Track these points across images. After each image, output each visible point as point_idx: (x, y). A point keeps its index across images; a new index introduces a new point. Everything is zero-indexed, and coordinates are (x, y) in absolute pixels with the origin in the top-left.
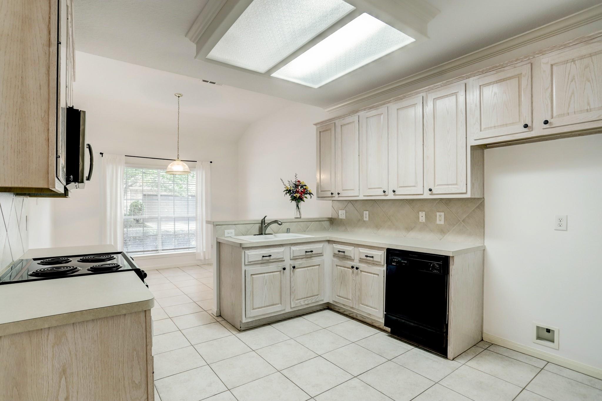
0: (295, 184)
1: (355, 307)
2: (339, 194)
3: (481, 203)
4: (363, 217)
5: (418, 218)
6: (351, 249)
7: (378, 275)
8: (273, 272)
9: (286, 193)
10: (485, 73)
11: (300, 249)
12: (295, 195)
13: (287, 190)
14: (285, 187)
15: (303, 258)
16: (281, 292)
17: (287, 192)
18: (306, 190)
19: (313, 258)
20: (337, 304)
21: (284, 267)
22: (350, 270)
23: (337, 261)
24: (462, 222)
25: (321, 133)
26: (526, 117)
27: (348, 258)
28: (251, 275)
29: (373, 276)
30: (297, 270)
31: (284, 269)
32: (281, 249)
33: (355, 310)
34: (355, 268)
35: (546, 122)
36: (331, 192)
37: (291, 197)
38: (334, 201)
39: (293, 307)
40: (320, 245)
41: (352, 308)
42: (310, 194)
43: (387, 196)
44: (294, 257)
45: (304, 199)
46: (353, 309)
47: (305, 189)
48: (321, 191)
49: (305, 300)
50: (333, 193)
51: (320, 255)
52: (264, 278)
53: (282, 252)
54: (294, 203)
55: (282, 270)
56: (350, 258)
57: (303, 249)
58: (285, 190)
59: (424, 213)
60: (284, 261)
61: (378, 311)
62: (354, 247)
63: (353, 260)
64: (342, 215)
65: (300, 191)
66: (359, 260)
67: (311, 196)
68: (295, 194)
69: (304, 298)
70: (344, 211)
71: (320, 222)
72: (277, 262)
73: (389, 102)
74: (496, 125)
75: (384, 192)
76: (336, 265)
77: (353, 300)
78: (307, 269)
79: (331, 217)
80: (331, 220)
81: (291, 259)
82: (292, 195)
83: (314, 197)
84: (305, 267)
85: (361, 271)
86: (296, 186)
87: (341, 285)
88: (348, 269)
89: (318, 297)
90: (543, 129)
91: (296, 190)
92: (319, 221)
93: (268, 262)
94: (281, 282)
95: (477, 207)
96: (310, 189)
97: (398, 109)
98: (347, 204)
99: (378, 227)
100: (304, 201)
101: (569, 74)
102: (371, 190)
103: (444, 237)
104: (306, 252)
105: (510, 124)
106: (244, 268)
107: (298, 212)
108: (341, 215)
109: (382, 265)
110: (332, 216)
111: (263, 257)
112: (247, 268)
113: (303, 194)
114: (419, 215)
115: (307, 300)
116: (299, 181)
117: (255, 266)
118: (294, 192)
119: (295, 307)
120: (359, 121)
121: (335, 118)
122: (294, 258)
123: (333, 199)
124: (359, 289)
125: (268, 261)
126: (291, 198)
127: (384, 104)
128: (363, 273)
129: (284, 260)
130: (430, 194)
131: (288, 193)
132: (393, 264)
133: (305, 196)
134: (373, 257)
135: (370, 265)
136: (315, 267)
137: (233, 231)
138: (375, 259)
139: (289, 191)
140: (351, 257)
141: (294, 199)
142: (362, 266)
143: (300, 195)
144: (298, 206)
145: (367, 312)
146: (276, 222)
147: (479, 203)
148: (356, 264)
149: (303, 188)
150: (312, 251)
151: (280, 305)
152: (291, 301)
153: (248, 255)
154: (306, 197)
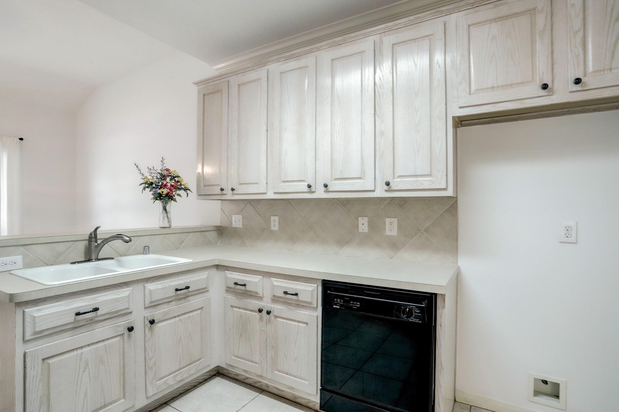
0: (161, 174)
1: (265, 376)
2: (233, 190)
3: (453, 204)
4: (270, 225)
5: (357, 226)
6: (257, 280)
7: (307, 324)
8: (103, 341)
9: (144, 188)
10: (477, 6)
11: (165, 286)
12: (159, 191)
13: (146, 183)
14: (143, 177)
15: (171, 301)
16: (124, 375)
17: (147, 185)
18: (179, 184)
19: (190, 298)
20: (234, 369)
21: (130, 326)
22: (257, 315)
23: (232, 299)
24: (424, 232)
25: (206, 97)
26: (543, 73)
27: (251, 295)
28: (44, 360)
29: (298, 325)
30: (158, 326)
31: (131, 329)
32: (124, 292)
33: (266, 380)
34: (264, 312)
35: (578, 81)
36: (220, 187)
37: (153, 194)
38: (224, 202)
39: (153, 395)
40: (203, 276)
41: (261, 376)
42: (186, 189)
43: (315, 194)
44: (152, 302)
45: (176, 197)
46: (263, 379)
47: (178, 182)
48: (205, 186)
49: (176, 375)
50: (223, 188)
51: (203, 291)
52: (81, 359)
53: (124, 297)
54: (159, 203)
55: (126, 332)
56: (256, 295)
57: (172, 286)
58: (142, 182)
59: (366, 219)
60: (131, 313)
61: (307, 382)
62: (262, 277)
63: (261, 298)
64: (237, 221)
65: (169, 184)
66: (272, 299)
67: (188, 194)
68: (160, 189)
69: (174, 372)
70: (241, 216)
71: (203, 233)
72: (115, 319)
73: (319, 49)
74: (496, 85)
75: (309, 186)
76: (231, 306)
77: (262, 363)
78: (180, 320)
79: (219, 225)
80: (220, 230)
81: (145, 308)
82: (154, 190)
83: (193, 194)
84: (175, 317)
85: (276, 317)
86: (163, 177)
87: (240, 339)
88: (253, 313)
89: (201, 362)
90: (571, 92)
91: (162, 184)
92: (201, 231)
93: (93, 322)
94: (124, 356)
95: (446, 210)
96: (185, 182)
97: (332, 60)
98: (245, 206)
99: (293, 239)
100: (176, 201)
101: (612, 10)
102: (287, 184)
103: (396, 254)
104: (177, 290)
105: (518, 84)
106: (20, 349)
107: (166, 218)
108: (235, 222)
109: (314, 308)
110: (221, 223)
111: (78, 314)
112: (30, 348)
113: (174, 190)
114: (358, 222)
115: (180, 373)
116: (167, 170)
117: (55, 337)
118: (158, 186)
119: (155, 394)
120: (267, 78)
121: (229, 73)
122: (153, 304)
123: (224, 197)
124: (273, 347)
125: (92, 320)
126: (153, 196)
127: (310, 52)
128: (279, 319)
129: (129, 311)
130: (386, 191)
131: (148, 187)
132: (334, 306)
133: (178, 192)
134: (296, 294)
135: (293, 308)
136: (194, 313)
137: (19, 259)
138: (301, 297)
139: (150, 184)
140: (257, 293)
141: (159, 197)
142: (277, 308)
143: (169, 191)
144: (165, 209)
145: (287, 384)
146: (119, 236)
147: (450, 205)
148: (267, 304)
149: (175, 180)
150: (187, 288)
151: (123, 400)
152: (148, 385)
153: (35, 317)
154: (179, 195)
